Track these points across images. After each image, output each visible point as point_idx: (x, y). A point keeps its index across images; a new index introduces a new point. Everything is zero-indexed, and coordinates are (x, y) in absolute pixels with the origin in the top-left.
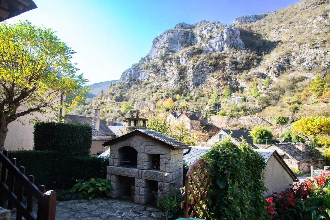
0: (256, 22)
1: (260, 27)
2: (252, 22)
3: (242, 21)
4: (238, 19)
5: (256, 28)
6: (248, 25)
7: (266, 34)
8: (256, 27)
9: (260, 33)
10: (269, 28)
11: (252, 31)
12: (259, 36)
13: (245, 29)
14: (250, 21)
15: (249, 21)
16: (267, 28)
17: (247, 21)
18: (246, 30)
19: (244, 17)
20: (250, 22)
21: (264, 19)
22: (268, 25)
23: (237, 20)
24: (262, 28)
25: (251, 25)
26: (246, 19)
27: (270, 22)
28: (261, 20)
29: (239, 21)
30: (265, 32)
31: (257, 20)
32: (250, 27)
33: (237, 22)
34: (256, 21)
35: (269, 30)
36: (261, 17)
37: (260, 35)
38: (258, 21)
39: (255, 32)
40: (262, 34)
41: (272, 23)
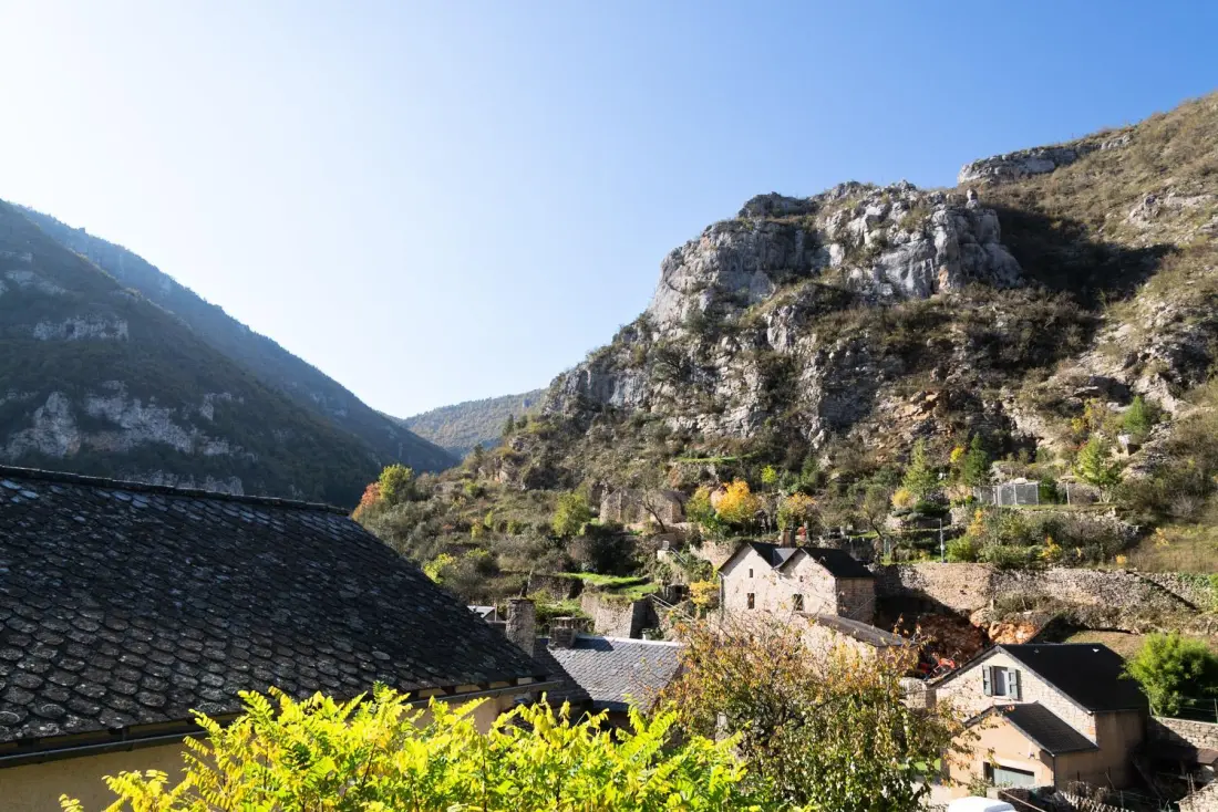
0: (1055, 175)
1: (1074, 192)
2: (1036, 174)
3: (996, 172)
4: (980, 165)
5: (1057, 196)
6: (1024, 187)
7: (1100, 220)
8: (1054, 193)
9: (1076, 218)
10: (1111, 197)
11: (1041, 210)
12: (1072, 230)
13: (1011, 205)
14: (1027, 171)
15: (1023, 173)
16: (1103, 196)
17: (1016, 172)
18: (1019, 207)
19: (1004, 157)
20: (1030, 176)
21: (1086, 162)
22: (1104, 184)
23: (973, 169)
24: (1083, 198)
25: (1033, 186)
26: (1013, 166)
27: (1111, 172)
28: (1074, 166)
29: (984, 173)
30: (1095, 210)
31: (1057, 165)
32: (1032, 195)
33: (974, 177)
34: (1051, 171)
35: (1115, 205)
36: (1069, 154)
37: (1077, 224)
38: (1059, 169)
39: (1056, 215)
40: (1087, 221)
41: (1120, 176)
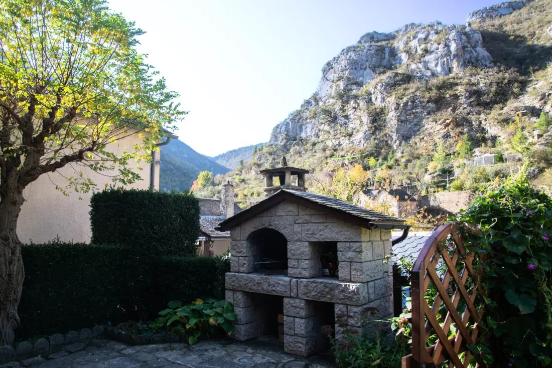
0: (513, 15)
1: (521, 22)
2: (504, 15)
3: (484, 16)
4: (476, 13)
5: (513, 25)
6: (497, 22)
7: (534, 34)
8: (512, 23)
9: (521, 34)
10: (539, 23)
11: (505, 32)
12: (520, 40)
13: (490, 30)
14: (499, 14)
15: (497, 15)
16: (535, 23)
17: (494, 15)
18: (494, 31)
19: (488, 8)
20: (500, 17)
21: (528, 8)
22: (536, 17)
23: (473, 15)
24: (526, 24)
25: (501, 21)
26: (491, 12)
27: (540, 11)
28: (522, 9)
29: (478, 17)
30: (531, 30)
31: (514, 10)
32: (501, 26)
33: (474, 19)
34: (511, 13)
35: (540, 27)
36: (520, 4)
37: (523, 36)
38: (515, 12)
39: (512, 33)
40: (527, 35)
41: (544, 12)
